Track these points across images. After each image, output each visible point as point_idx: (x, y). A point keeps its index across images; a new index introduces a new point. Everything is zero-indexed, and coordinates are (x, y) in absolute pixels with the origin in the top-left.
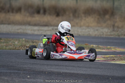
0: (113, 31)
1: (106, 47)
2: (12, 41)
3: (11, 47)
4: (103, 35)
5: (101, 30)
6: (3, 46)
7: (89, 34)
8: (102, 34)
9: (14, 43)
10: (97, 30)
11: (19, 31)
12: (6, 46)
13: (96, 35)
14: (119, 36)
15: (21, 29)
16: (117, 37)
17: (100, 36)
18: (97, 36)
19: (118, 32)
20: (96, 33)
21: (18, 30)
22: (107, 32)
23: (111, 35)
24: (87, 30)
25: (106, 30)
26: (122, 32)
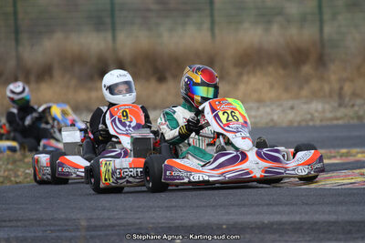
0: (340, 105)
1: (338, 153)
4: (312, 119)
5: (305, 107)
7: (272, 120)
8: (309, 116)
10: (292, 108)
13: (291, 122)
14: (360, 118)
16: (355, 122)
17: (303, 124)
18: (296, 124)
19: (356, 108)
20: (291, 116)
22: (324, 112)
23: (337, 119)
24: (262, 111)
25: (316, 106)
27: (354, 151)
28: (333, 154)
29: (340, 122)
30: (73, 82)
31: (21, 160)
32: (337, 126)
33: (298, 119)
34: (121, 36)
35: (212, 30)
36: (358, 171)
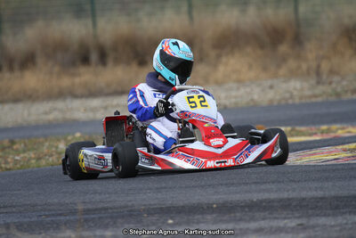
0: (318, 83)
1: (318, 129)
2: (47, 144)
3: (51, 159)
5: (284, 86)
6: (29, 160)
7: (252, 100)
8: (288, 95)
9: (57, 147)
10: (271, 87)
11: (51, 117)
12: (39, 159)
13: (271, 101)
14: (338, 95)
15: (55, 109)
16: (333, 99)
17: (283, 102)
18: (275, 103)
19: (334, 85)
20: (271, 95)
21: (46, 113)
22: (302, 89)
23: (315, 96)
24: (242, 91)
25: (295, 85)
26: (345, 83)
27: (334, 127)
28: (314, 132)
29: (319, 99)
30: (56, 69)
31: (9, 147)
32: (316, 104)
33: (278, 97)
34: (101, 23)
35: (190, 13)
36: (340, 147)
